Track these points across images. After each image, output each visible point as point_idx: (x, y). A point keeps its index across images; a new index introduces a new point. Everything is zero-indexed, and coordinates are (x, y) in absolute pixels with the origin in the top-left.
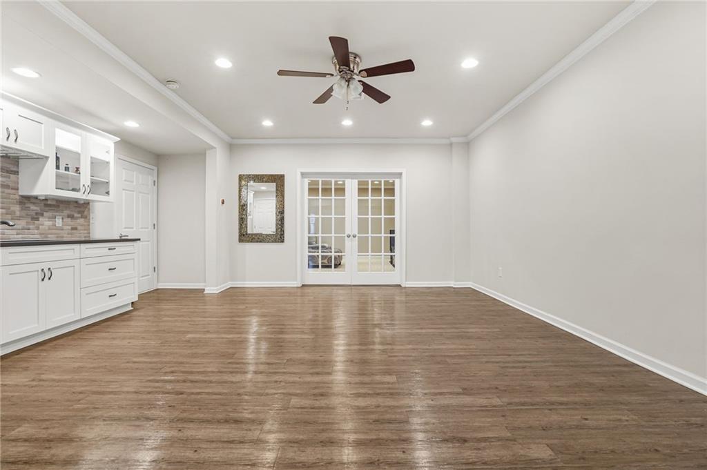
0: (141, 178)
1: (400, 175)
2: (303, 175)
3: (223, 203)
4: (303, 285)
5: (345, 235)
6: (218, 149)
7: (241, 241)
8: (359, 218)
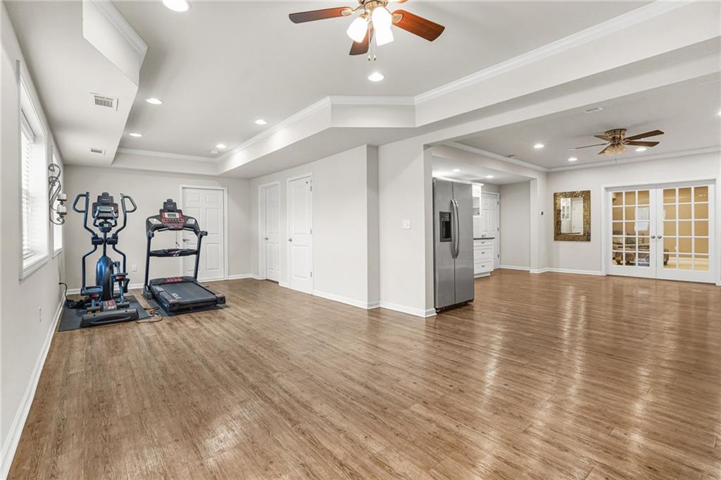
0: (492, 202)
1: (714, 181)
2: (607, 189)
3: (542, 214)
4: (608, 275)
5: (650, 236)
6: (538, 179)
7: (556, 239)
8: (664, 222)
